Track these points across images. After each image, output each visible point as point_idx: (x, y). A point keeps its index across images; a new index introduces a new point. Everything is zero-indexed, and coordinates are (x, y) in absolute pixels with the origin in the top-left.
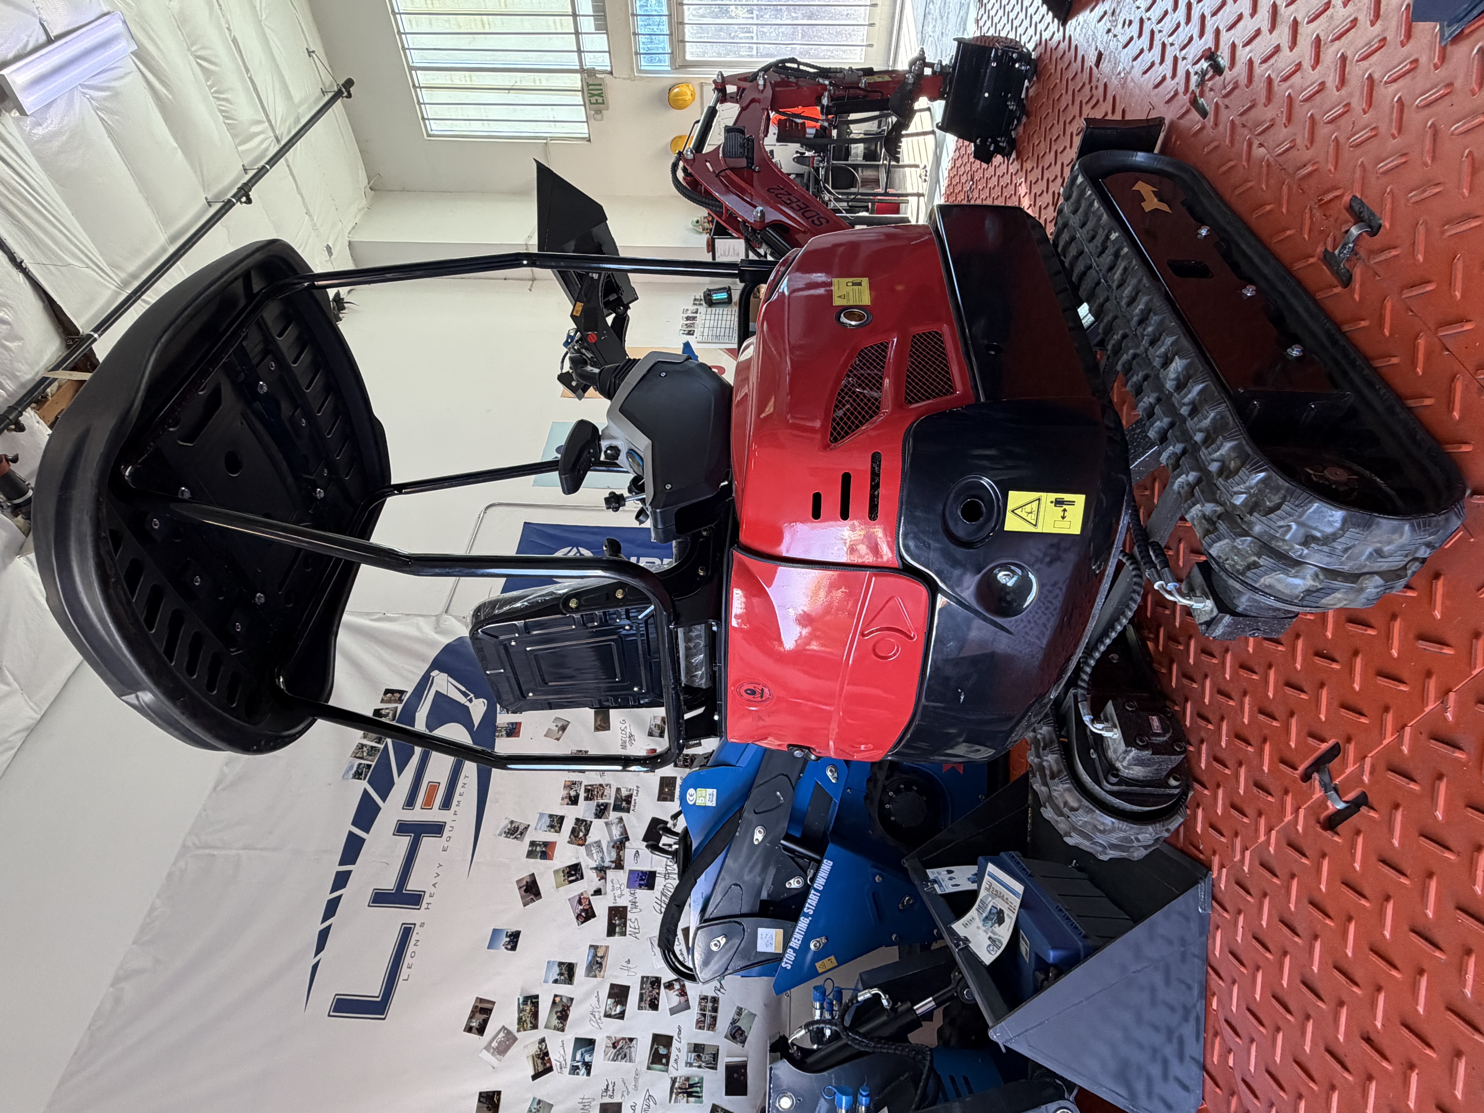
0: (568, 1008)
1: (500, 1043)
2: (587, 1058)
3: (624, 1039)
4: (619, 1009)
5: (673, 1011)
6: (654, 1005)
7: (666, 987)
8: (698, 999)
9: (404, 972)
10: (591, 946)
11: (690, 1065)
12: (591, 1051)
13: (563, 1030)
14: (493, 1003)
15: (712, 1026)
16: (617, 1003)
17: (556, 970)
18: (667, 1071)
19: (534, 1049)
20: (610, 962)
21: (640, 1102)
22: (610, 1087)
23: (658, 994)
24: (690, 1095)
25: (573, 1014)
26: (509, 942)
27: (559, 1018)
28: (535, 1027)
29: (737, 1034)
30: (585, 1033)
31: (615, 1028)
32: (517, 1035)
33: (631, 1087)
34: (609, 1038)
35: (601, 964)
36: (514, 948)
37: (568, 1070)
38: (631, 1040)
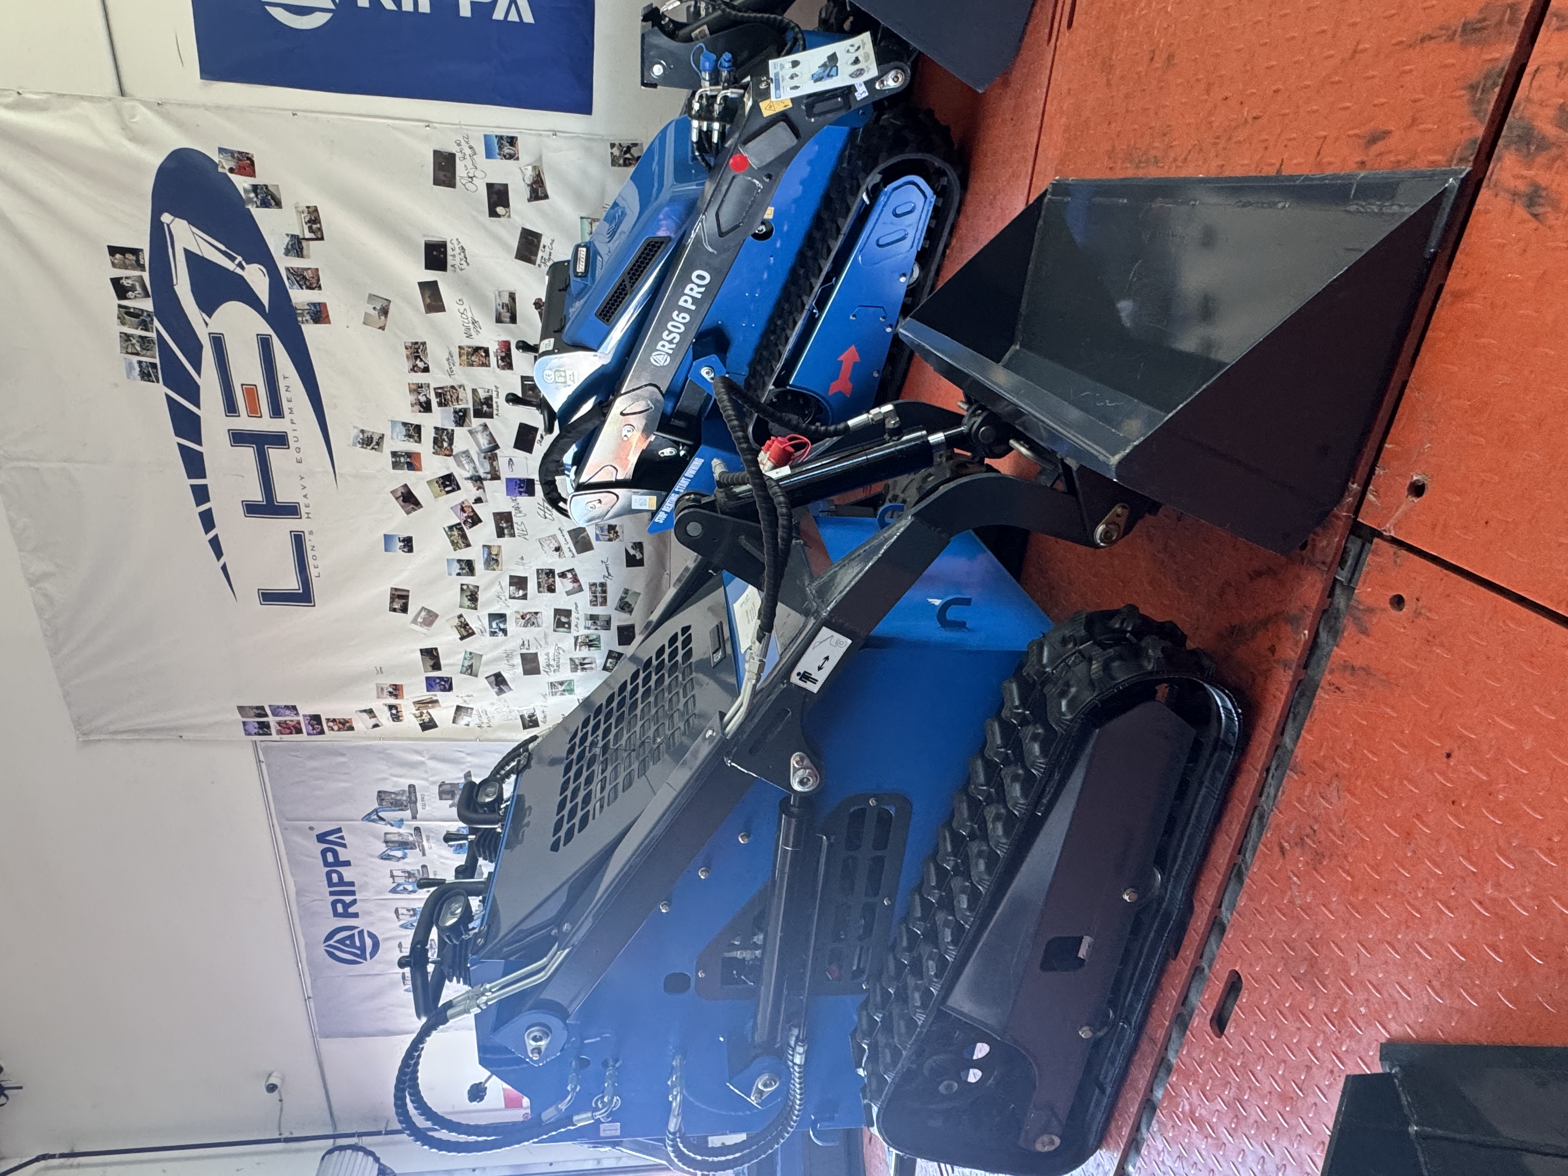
0: (476, 593)
1: (424, 618)
2: (502, 626)
3: (530, 613)
4: (521, 593)
5: (569, 593)
6: (551, 589)
7: (560, 576)
8: (589, 585)
9: (313, 572)
10: (484, 546)
11: (589, 628)
12: (505, 621)
13: (476, 609)
15: (604, 602)
16: (519, 589)
17: (456, 566)
18: (570, 632)
20: (504, 557)
23: (554, 582)
24: (590, 646)
25: (482, 596)
26: (404, 546)
27: (469, 600)
29: (624, 606)
31: (522, 606)
33: (542, 643)
35: (497, 561)
36: (411, 550)
37: (488, 634)
38: (536, 613)
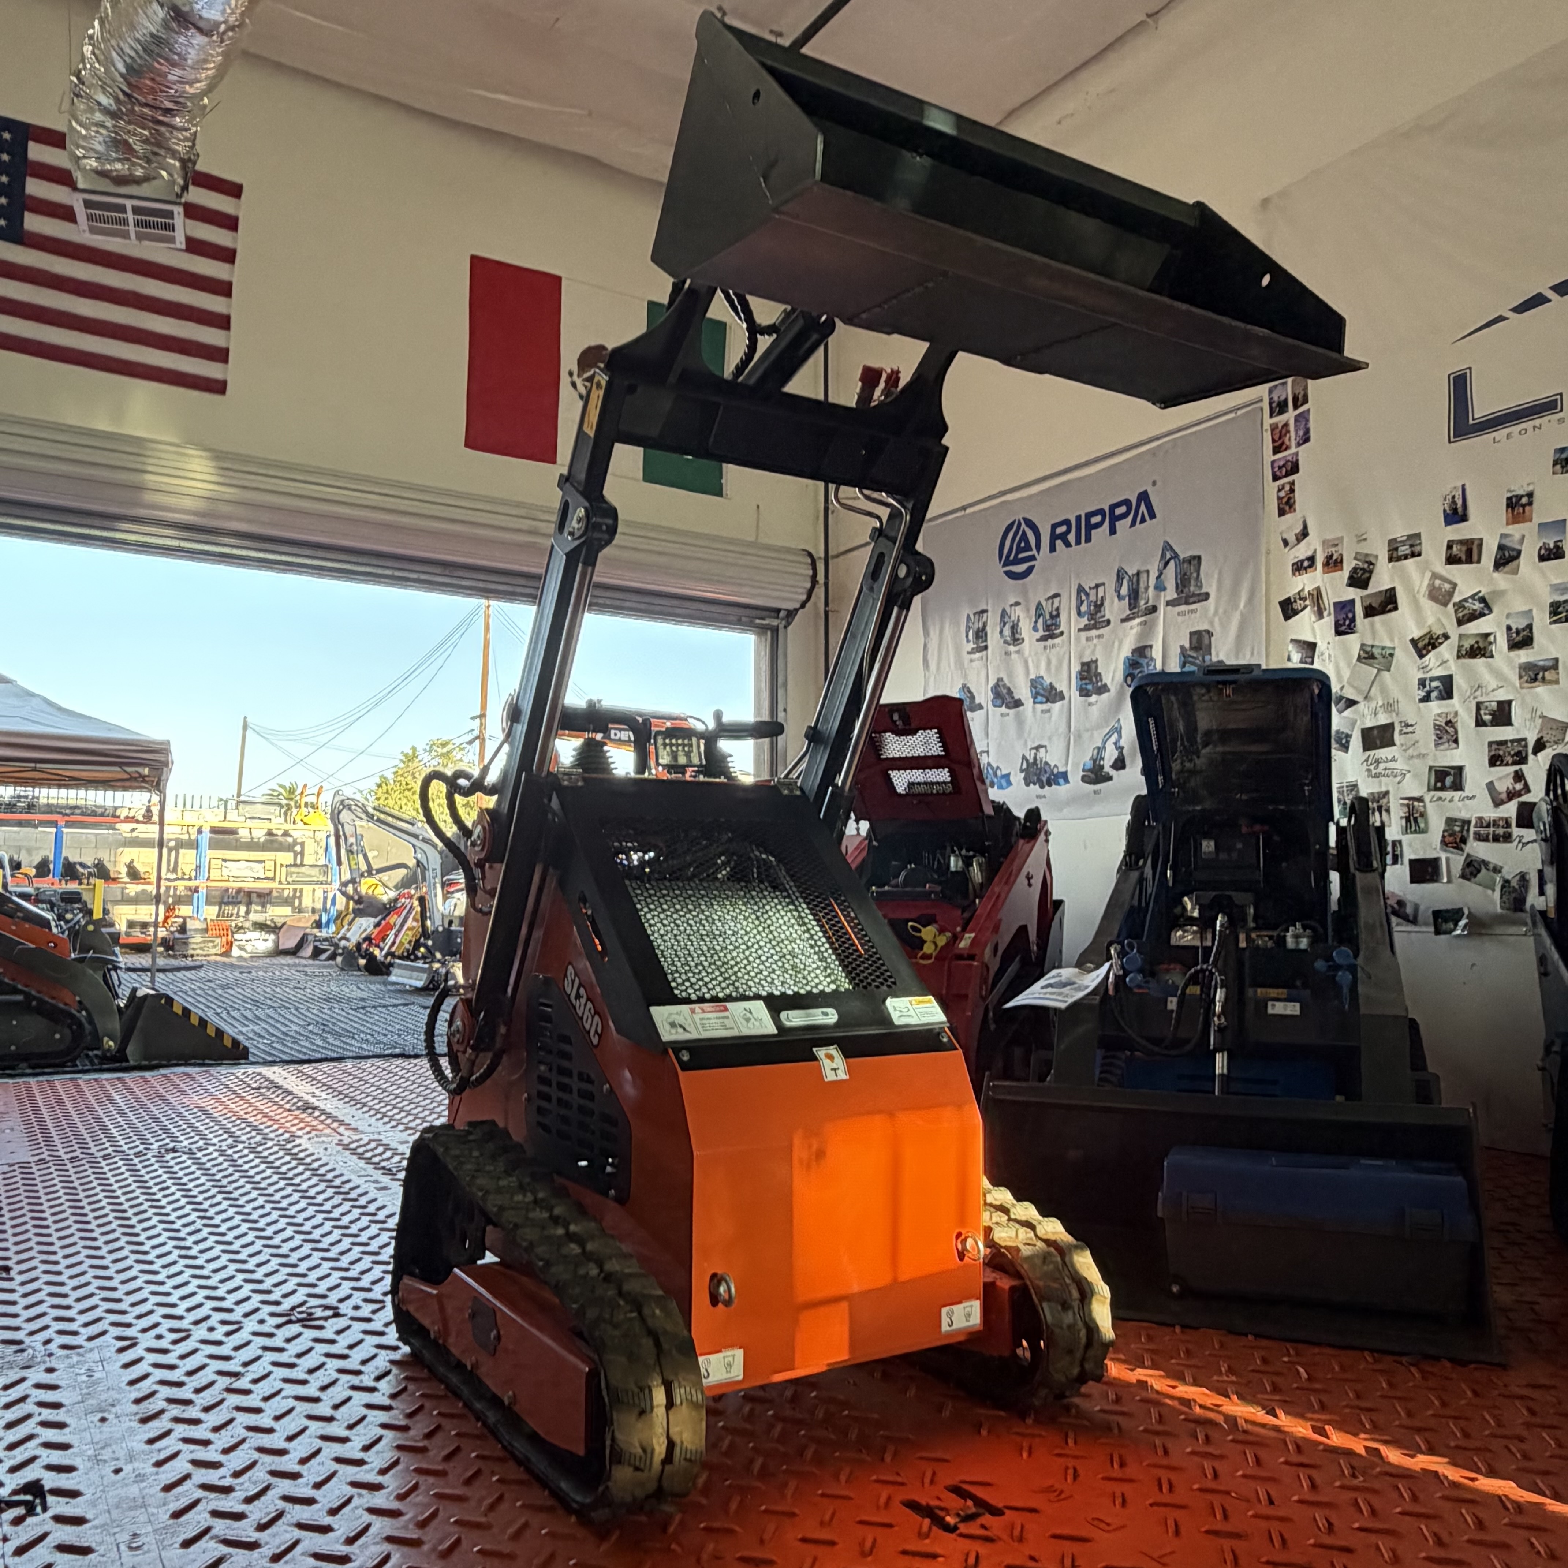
0: (1483, 655)
1: (1440, 588)
2: (1434, 695)
3: (1456, 732)
4: (1487, 718)
5: (1491, 787)
6: (1494, 761)
7: (1516, 772)
8: (1505, 815)
9: (1501, 434)
10: (1557, 660)
12: (1441, 698)
13: (1459, 657)
14: (1479, 562)
16: (1493, 714)
17: (1521, 624)
18: (1429, 790)
19: (1438, 631)
20: (1541, 690)
21: (1399, 765)
22: (1410, 729)
23: (1507, 764)
24: (1408, 819)
25: (1479, 663)
26: (1549, 550)
27: (1472, 647)
28: (1460, 622)
29: (1472, 869)
30: (1459, 683)
31: (1466, 721)
32: (1450, 606)
33: (1410, 751)
34: (1456, 713)
35: (1535, 680)
36: (1542, 558)
37: (1422, 676)
38: (1456, 741)
